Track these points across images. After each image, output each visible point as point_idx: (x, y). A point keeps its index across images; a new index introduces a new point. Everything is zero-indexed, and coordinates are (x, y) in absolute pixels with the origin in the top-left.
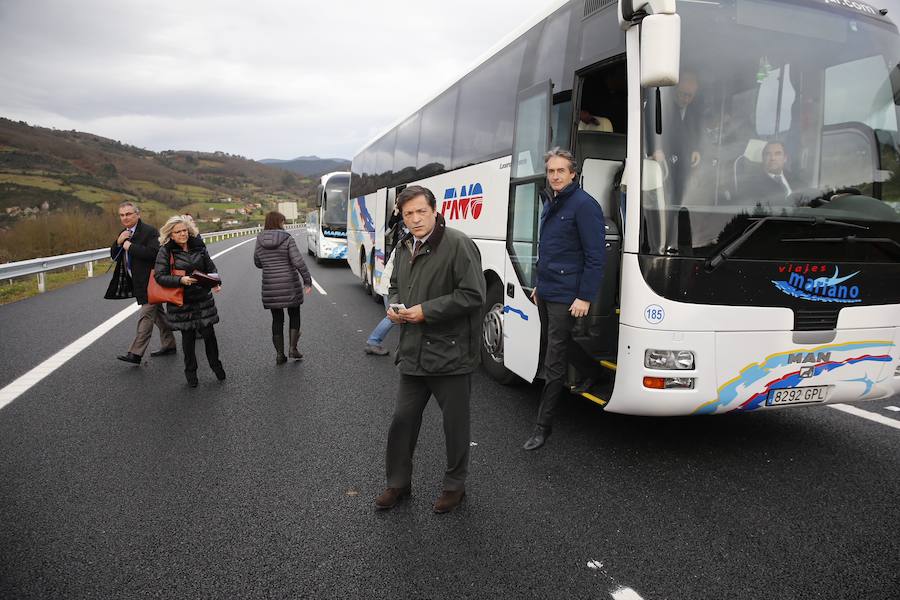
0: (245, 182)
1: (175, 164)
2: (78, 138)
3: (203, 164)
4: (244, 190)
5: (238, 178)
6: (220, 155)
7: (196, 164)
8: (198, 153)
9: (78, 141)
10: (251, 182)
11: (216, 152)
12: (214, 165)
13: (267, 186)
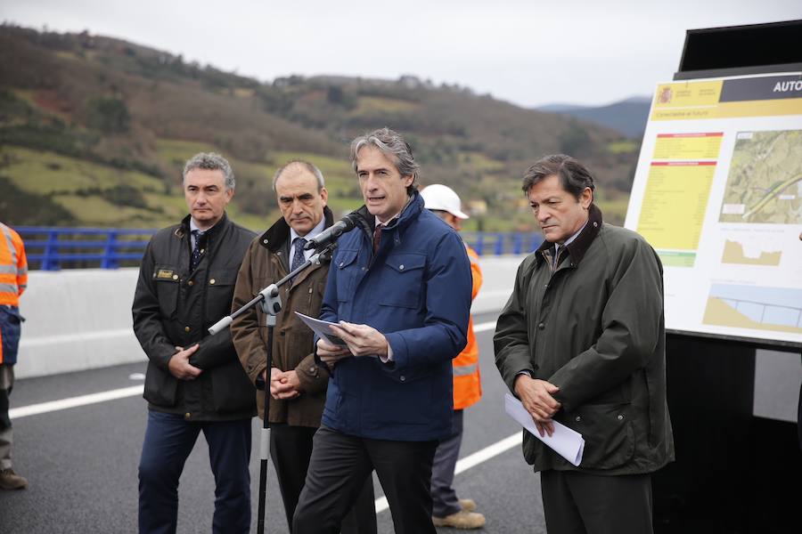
0: (465, 149)
1: (300, 107)
2: (93, 48)
3: (368, 106)
4: (463, 167)
5: (449, 140)
6: (411, 84)
7: (350, 106)
8: (359, 80)
9: (90, 55)
10: (478, 149)
11: (403, 79)
12: (392, 107)
13: (519, 157)
